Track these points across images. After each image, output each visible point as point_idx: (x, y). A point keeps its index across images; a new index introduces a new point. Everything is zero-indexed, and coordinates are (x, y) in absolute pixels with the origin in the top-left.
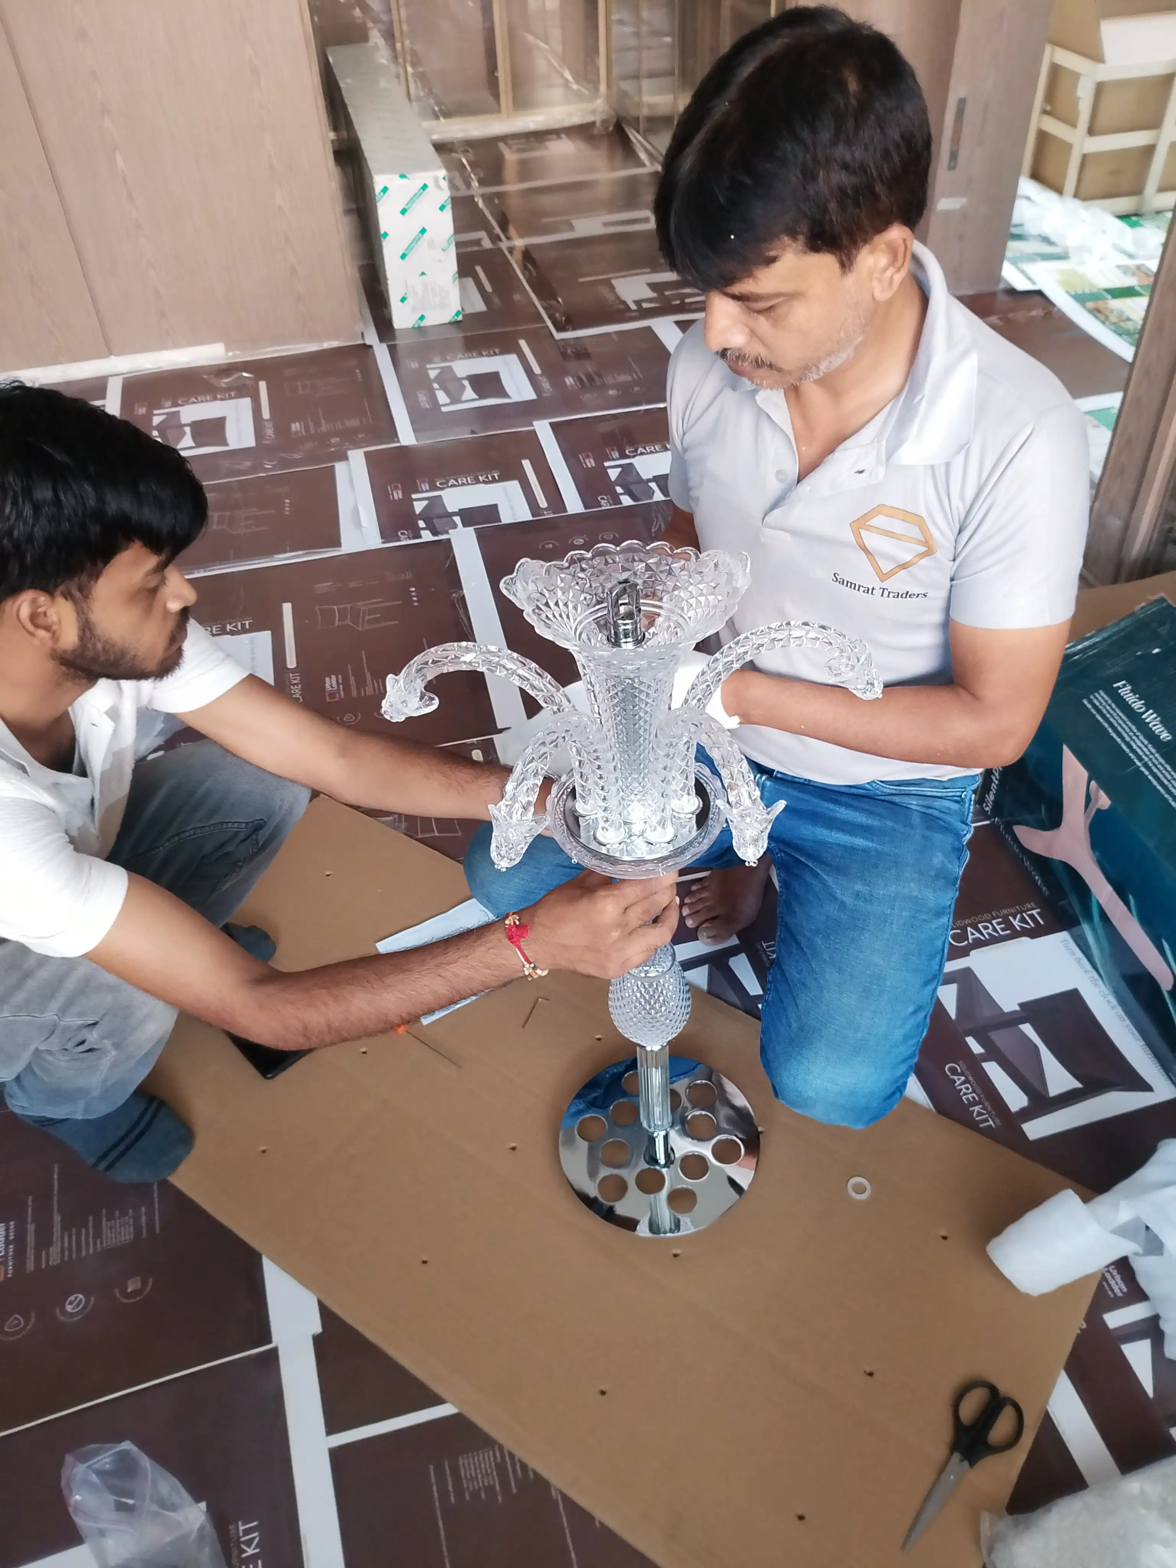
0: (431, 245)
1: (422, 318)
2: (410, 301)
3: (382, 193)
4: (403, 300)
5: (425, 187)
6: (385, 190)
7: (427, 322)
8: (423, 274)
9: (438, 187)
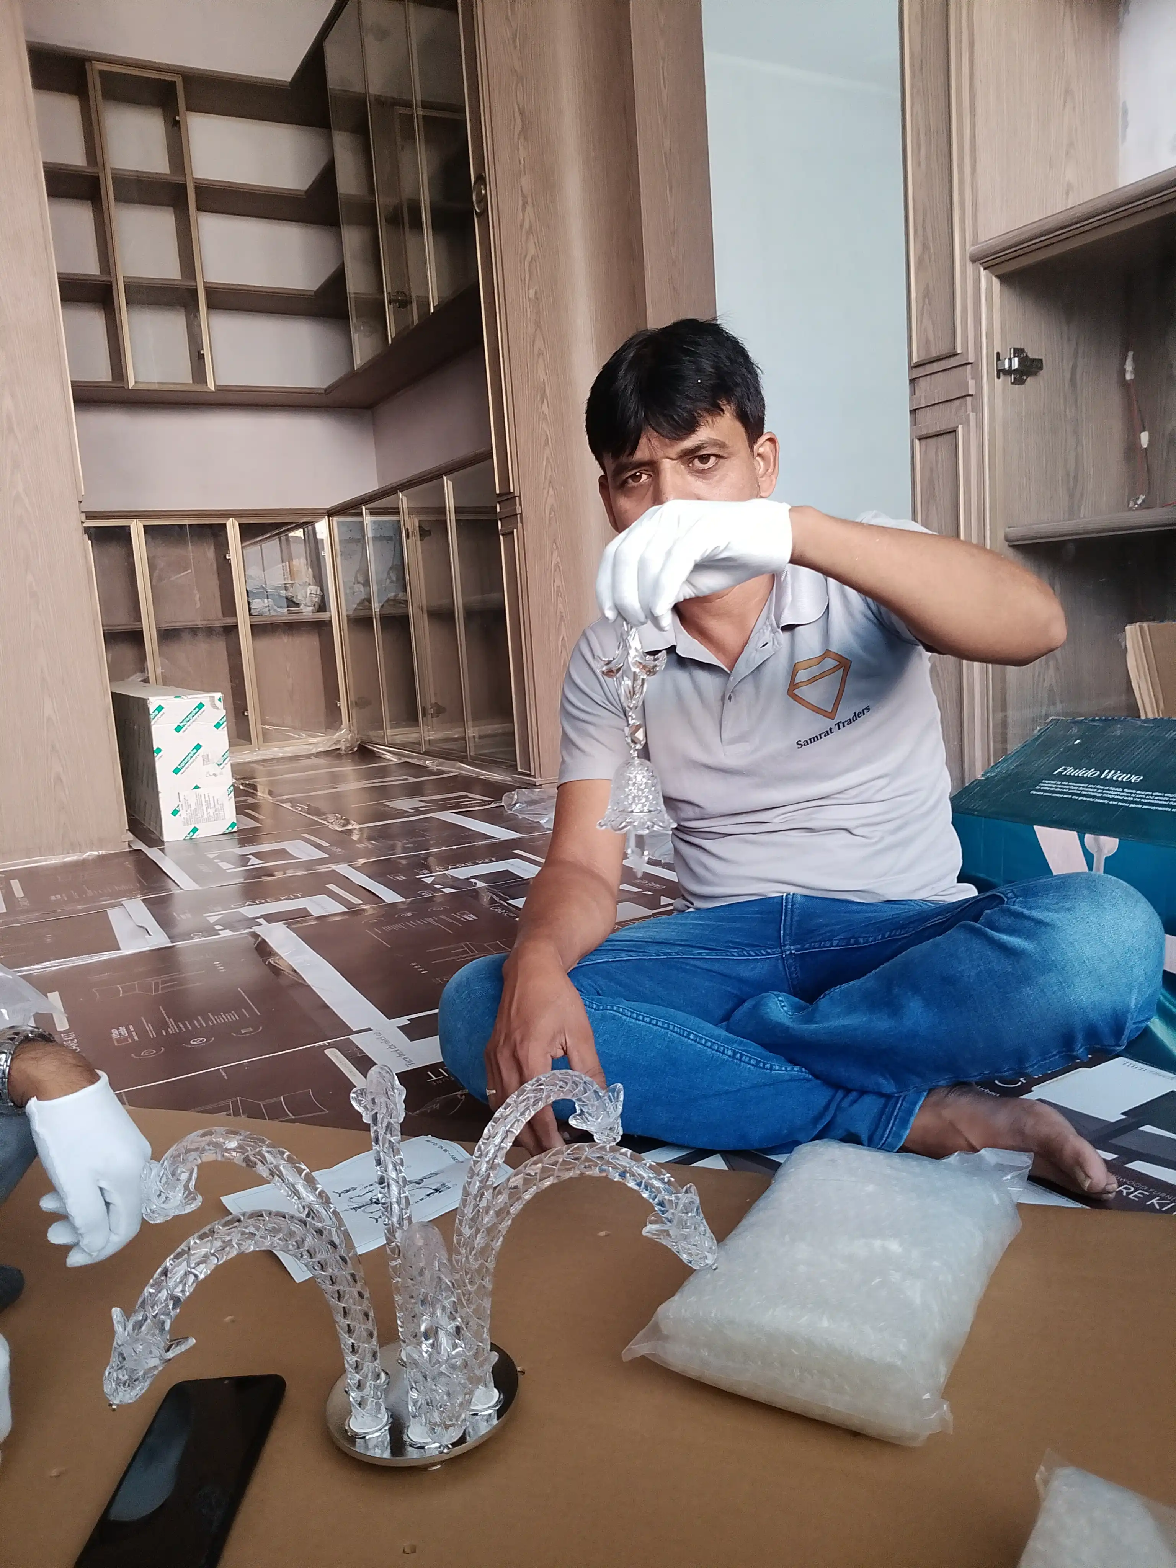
0: (206, 760)
1: (195, 830)
2: (183, 813)
3: (157, 712)
4: (175, 813)
5: (201, 706)
6: (160, 708)
7: (199, 834)
8: (197, 787)
9: (214, 706)
